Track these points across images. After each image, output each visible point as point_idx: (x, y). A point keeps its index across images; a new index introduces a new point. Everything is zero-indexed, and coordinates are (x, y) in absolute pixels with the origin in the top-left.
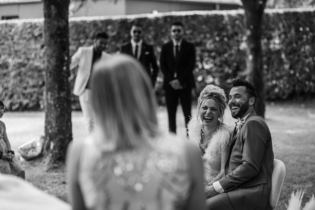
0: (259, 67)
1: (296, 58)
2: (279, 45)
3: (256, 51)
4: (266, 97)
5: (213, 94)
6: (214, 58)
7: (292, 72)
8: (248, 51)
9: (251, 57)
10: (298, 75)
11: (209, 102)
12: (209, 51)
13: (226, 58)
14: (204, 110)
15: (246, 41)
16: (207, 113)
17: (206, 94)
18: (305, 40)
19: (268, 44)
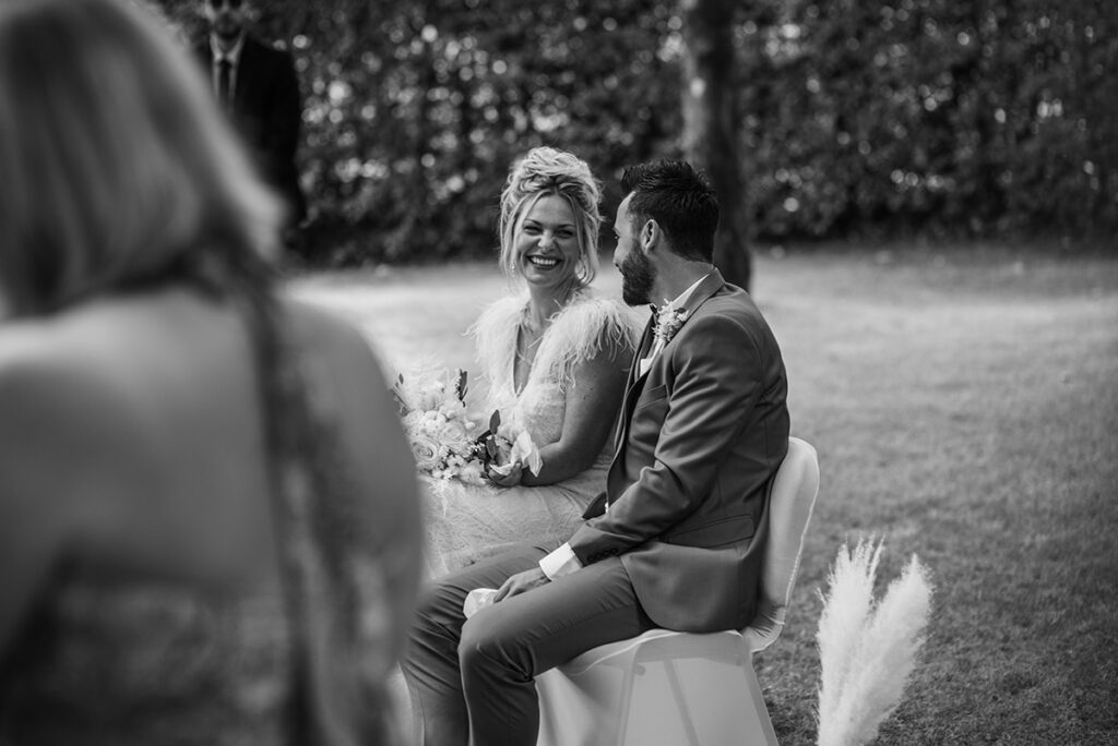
0: (726, 120)
1: (859, 88)
2: (800, 45)
3: (717, 64)
4: (754, 229)
5: (559, 179)
6: (569, 92)
7: (845, 139)
8: (690, 66)
9: (697, 87)
10: (864, 150)
11: (545, 210)
12: (553, 69)
13: (613, 93)
14: (531, 234)
15: (680, 31)
16: (540, 244)
17: (532, 179)
18: (888, 25)
19: (758, 43)
